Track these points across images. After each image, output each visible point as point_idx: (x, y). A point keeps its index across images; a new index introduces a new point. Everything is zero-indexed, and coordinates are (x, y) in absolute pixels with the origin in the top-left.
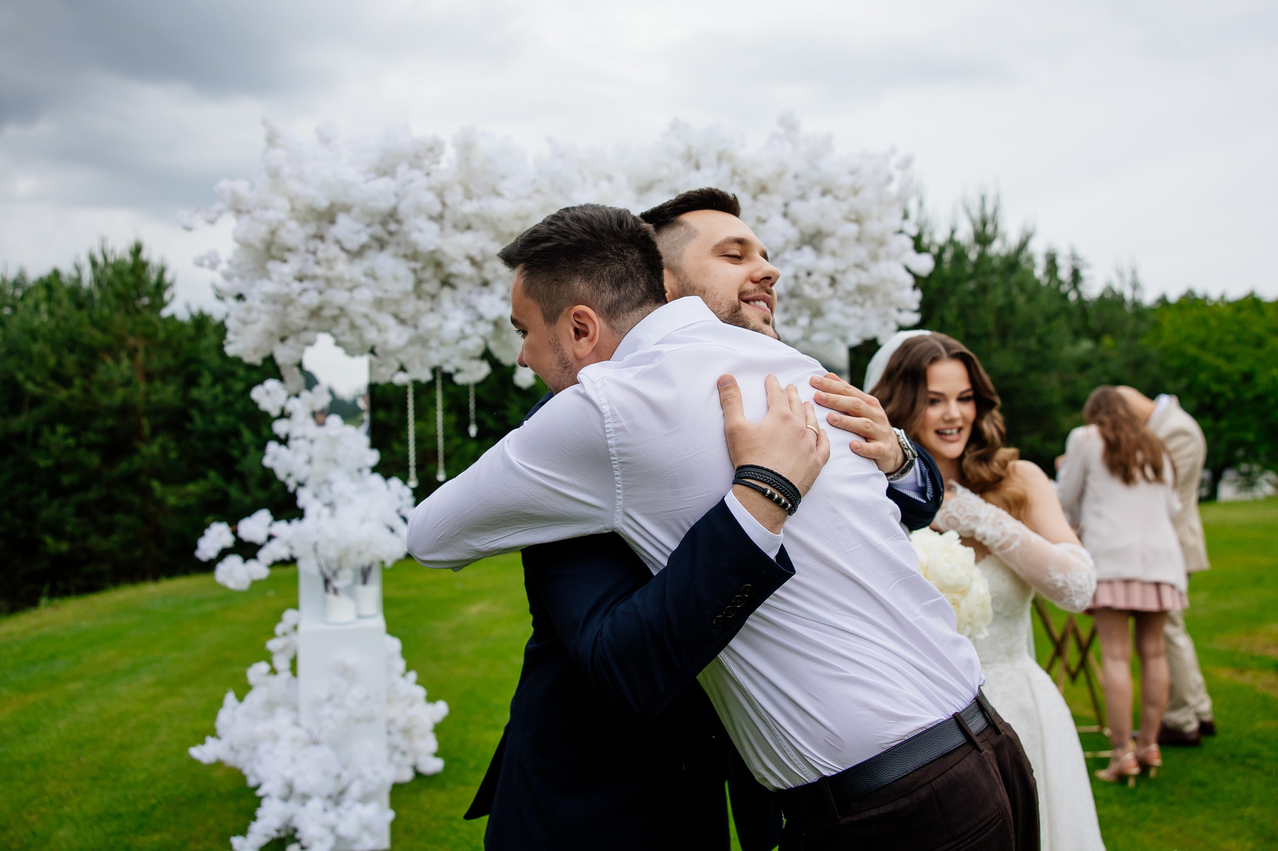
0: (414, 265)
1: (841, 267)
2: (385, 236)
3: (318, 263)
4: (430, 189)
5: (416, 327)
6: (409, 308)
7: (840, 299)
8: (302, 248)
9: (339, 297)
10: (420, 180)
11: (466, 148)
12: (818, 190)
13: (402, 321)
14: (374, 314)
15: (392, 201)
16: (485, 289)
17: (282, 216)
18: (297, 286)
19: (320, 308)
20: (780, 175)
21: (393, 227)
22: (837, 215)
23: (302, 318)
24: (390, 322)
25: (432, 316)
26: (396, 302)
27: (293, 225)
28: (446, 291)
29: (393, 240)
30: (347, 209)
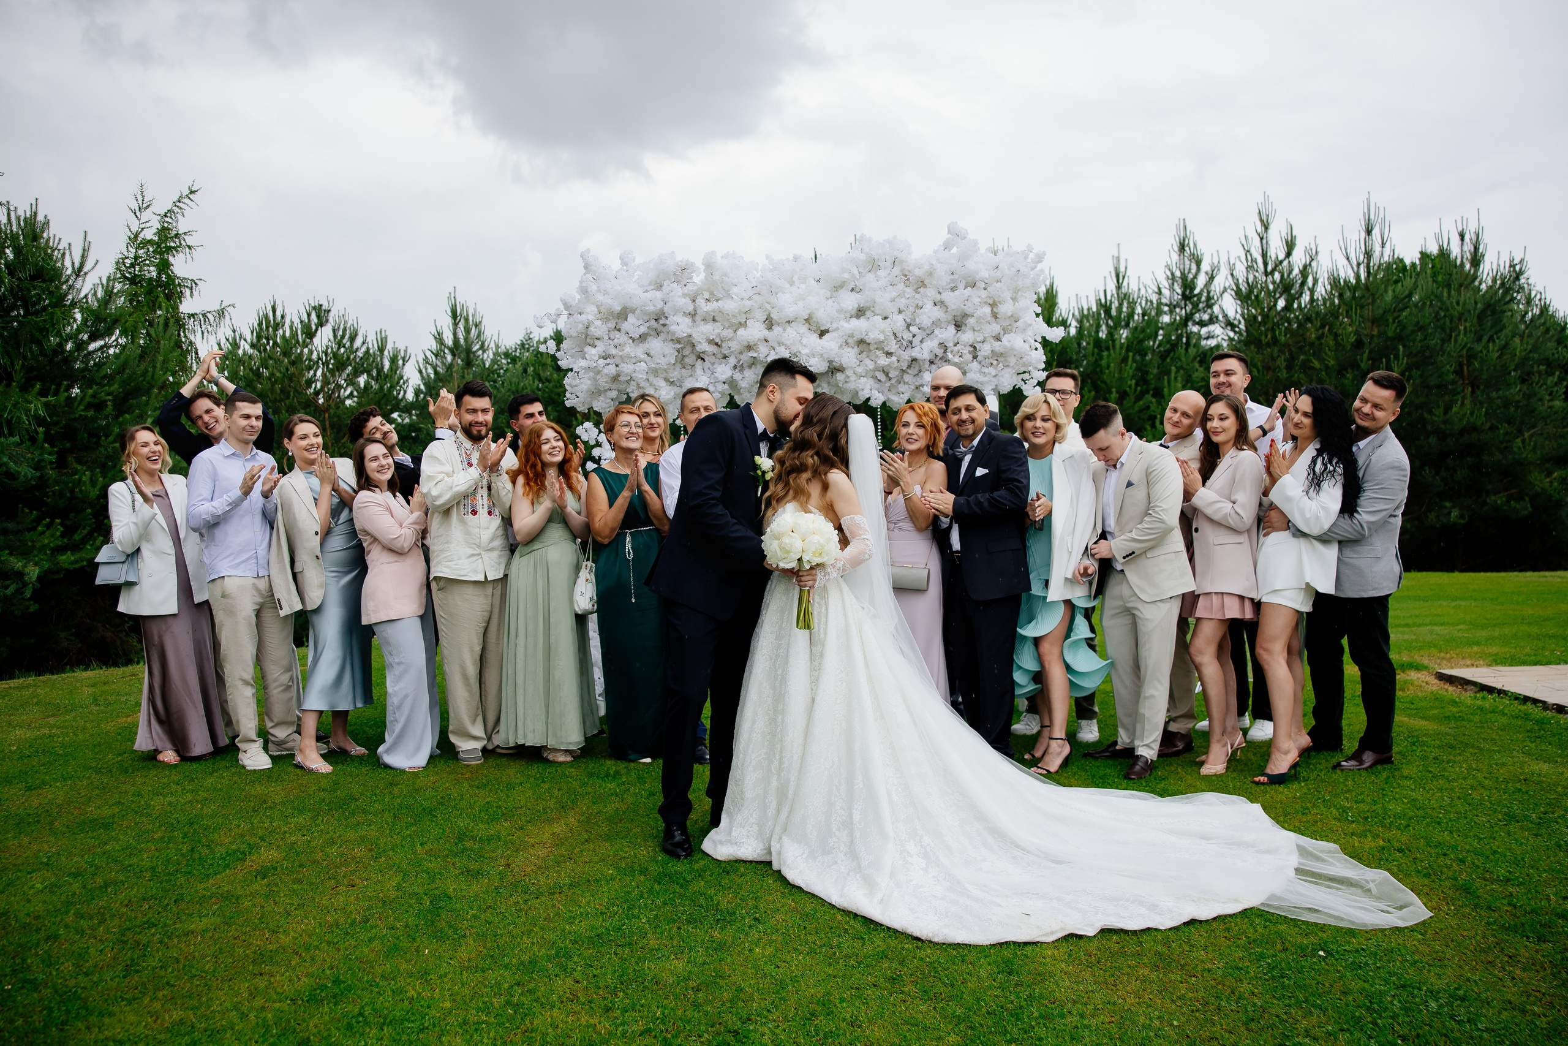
0: (678, 346)
1: (978, 339)
2: (660, 328)
3: (616, 347)
4: (685, 295)
5: (681, 386)
6: (675, 375)
7: (980, 363)
8: (606, 337)
9: (627, 368)
10: (678, 290)
11: (709, 267)
12: (964, 282)
13: (672, 383)
14: (651, 378)
15: (660, 305)
16: (724, 361)
17: (591, 317)
18: (602, 362)
19: (618, 375)
20: (930, 274)
21: (661, 322)
22: (977, 300)
23: (606, 382)
24: (662, 383)
25: (691, 378)
26: (665, 371)
27: (598, 323)
28: (699, 362)
29: (664, 329)
30: (633, 311)
